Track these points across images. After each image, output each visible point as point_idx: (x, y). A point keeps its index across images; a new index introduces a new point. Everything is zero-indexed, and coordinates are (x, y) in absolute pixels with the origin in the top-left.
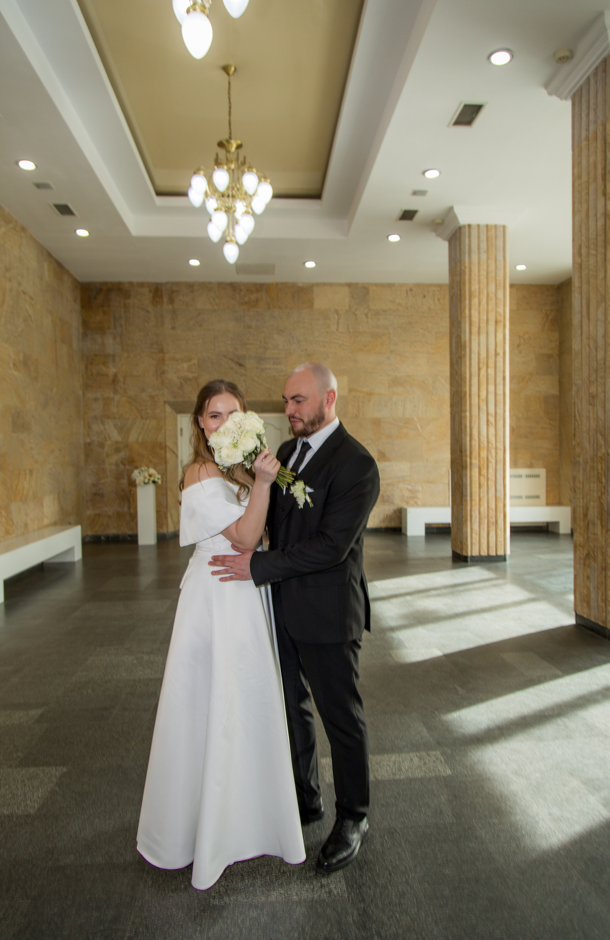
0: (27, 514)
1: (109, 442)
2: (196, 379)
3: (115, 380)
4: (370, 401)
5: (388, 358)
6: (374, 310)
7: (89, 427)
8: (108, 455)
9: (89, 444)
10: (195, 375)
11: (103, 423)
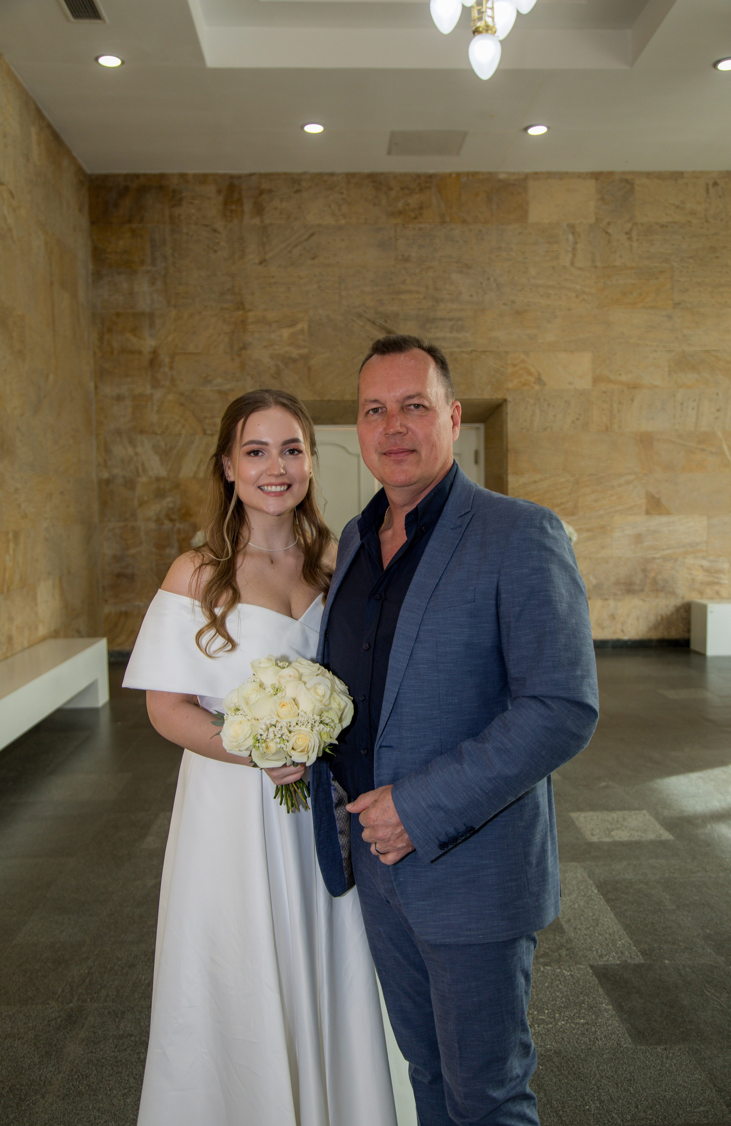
0: (11, 619)
1: (144, 479)
2: (305, 358)
3: (154, 362)
4: (632, 400)
5: (670, 317)
6: (642, 224)
7: (108, 451)
8: (141, 504)
9: (108, 482)
10: (305, 351)
11: (132, 443)
